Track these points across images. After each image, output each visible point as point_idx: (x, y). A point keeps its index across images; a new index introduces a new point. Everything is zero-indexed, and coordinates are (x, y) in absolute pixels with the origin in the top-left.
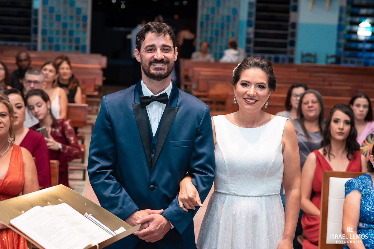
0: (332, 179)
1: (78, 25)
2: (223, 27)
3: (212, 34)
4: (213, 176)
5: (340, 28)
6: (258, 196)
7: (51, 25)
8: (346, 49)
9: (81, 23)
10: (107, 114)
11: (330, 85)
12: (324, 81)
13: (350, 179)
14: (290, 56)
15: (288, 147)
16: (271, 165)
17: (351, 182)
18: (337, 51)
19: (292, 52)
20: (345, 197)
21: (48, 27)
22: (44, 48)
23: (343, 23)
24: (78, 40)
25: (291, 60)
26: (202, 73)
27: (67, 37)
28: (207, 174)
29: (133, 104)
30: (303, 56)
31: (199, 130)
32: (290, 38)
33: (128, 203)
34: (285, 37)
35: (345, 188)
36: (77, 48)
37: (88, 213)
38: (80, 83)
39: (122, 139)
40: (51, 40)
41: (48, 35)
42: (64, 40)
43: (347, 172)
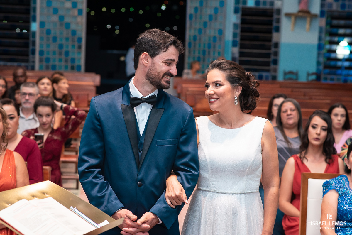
0: (311, 181)
1: (73, 46)
2: (209, 47)
3: (199, 53)
4: (196, 173)
5: (320, 47)
6: (237, 194)
7: (48, 46)
8: (326, 67)
9: (76, 44)
10: (97, 115)
11: (311, 99)
12: (305, 95)
13: (327, 180)
14: (273, 74)
15: (267, 146)
16: (250, 163)
17: (328, 182)
18: (318, 69)
19: (275, 70)
20: (323, 197)
21: (45, 49)
22: (41, 68)
23: (323, 42)
24: (73, 60)
25: (274, 78)
26: (190, 89)
27: (63, 57)
28: (192, 172)
29: (121, 105)
30: (285, 74)
31: (183, 130)
32: (273, 57)
33: (112, 201)
34: (268, 55)
35: (322, 188)
36: (73, 68)
37: (73, 207)
38: (74, 98)
39: (111, 139)
40: (48, 60)
41: (45, 56)
42: (60, 60)
43: (325, 173)
